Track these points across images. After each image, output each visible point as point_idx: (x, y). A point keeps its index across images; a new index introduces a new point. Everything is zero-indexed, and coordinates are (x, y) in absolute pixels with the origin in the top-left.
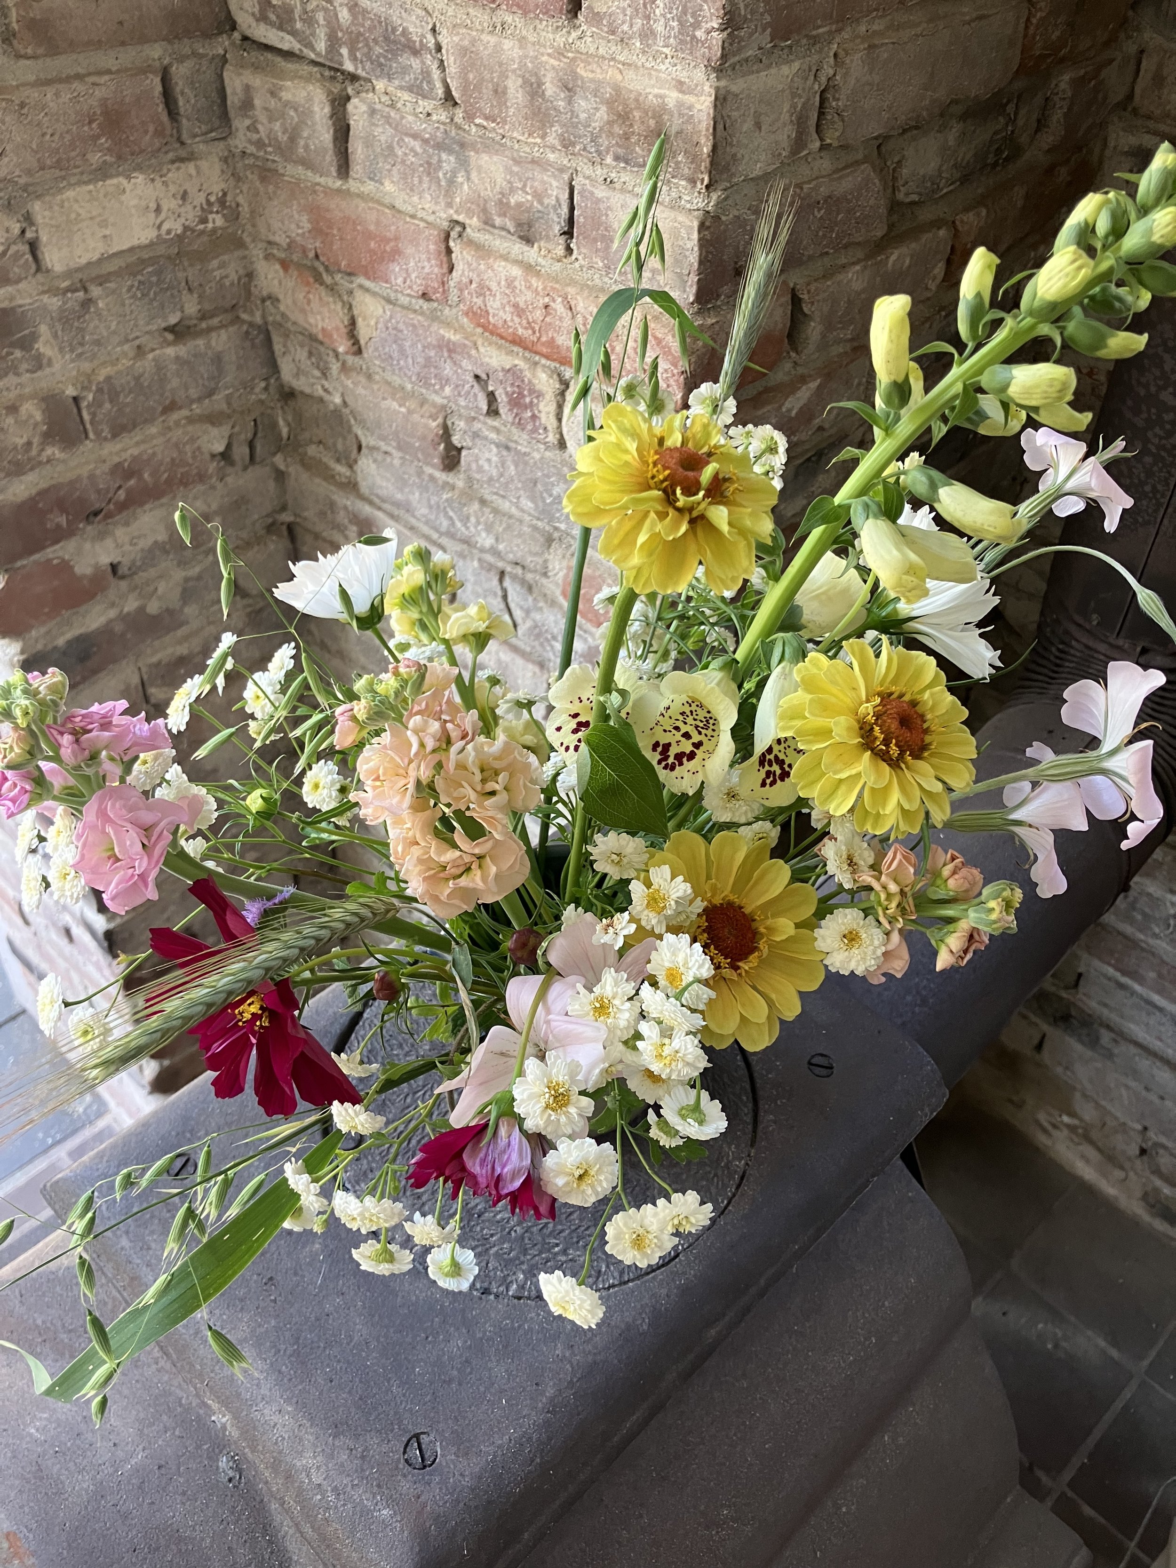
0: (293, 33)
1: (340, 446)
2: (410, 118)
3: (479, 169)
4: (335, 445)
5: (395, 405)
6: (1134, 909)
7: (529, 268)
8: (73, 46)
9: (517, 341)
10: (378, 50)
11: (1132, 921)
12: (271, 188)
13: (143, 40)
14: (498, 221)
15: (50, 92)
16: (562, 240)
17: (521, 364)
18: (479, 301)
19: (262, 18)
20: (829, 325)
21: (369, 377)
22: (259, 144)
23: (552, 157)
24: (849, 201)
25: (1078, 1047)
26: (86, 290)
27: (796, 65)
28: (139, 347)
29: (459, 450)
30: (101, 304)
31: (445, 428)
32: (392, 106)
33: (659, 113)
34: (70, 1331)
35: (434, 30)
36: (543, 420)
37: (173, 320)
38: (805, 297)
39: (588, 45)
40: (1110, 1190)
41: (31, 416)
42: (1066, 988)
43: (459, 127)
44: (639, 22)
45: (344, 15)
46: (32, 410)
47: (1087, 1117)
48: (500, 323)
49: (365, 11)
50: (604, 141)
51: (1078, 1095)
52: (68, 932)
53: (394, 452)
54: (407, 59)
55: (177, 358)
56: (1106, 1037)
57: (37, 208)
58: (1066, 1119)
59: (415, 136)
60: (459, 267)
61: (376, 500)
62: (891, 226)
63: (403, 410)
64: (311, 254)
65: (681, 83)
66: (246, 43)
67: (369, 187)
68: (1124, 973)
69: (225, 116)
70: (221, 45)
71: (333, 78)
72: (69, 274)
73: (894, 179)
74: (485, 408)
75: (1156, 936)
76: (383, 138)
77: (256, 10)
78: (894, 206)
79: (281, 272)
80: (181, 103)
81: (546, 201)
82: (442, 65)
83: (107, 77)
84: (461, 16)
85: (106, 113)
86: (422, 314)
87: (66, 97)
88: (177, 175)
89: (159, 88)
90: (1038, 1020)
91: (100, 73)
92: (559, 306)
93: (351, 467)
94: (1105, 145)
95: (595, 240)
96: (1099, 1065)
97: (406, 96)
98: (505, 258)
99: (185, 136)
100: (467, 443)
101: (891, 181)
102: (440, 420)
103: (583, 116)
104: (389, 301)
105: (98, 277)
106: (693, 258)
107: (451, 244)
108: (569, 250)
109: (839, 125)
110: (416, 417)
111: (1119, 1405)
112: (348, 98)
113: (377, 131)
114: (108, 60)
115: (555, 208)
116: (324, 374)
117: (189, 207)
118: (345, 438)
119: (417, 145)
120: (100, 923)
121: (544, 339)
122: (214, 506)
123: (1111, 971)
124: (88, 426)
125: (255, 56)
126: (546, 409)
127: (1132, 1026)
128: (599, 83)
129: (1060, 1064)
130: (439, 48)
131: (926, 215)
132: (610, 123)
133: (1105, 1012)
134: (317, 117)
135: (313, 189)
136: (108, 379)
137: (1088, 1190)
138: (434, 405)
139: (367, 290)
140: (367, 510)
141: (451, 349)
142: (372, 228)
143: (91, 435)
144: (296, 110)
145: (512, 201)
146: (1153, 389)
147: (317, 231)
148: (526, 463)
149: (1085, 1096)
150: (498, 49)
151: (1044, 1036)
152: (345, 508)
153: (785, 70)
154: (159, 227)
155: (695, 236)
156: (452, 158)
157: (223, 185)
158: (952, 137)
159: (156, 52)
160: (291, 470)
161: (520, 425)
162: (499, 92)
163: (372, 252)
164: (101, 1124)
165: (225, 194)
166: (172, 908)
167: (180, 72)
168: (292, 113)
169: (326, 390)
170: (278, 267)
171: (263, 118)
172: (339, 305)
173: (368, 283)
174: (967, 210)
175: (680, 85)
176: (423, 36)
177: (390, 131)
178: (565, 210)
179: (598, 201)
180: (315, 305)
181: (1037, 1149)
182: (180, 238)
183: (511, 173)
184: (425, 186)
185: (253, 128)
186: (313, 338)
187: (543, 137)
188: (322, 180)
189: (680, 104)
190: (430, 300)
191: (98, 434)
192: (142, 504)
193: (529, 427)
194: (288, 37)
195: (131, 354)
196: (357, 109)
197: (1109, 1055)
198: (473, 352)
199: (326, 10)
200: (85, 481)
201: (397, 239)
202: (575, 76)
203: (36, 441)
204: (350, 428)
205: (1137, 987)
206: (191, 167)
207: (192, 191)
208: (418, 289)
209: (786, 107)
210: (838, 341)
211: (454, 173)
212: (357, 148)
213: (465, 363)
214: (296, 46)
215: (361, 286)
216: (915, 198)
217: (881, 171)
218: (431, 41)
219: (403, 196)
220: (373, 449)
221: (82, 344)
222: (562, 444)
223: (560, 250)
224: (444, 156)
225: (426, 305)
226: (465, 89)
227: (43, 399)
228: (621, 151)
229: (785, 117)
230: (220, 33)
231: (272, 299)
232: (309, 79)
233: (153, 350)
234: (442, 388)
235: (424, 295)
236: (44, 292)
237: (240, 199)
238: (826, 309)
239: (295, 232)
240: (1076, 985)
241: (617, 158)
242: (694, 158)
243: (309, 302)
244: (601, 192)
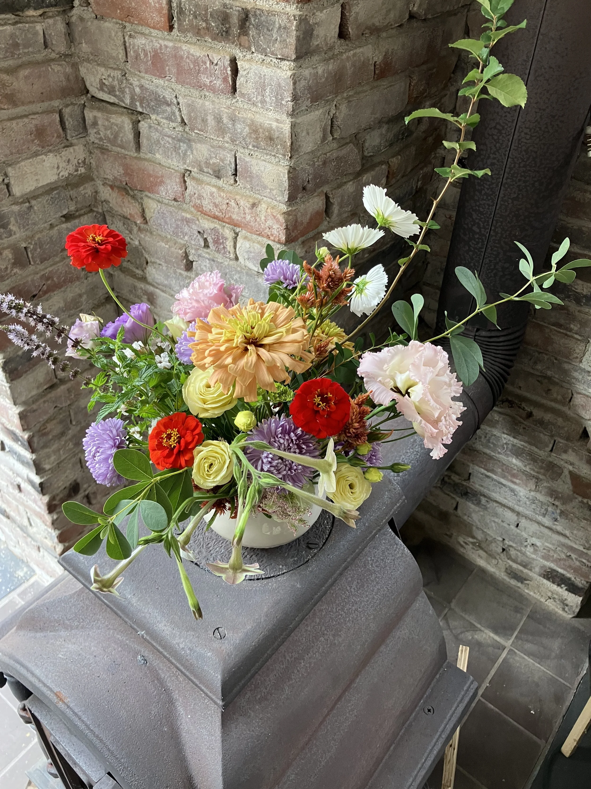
0: (115, 96)
1: (138, 262)
2: (167, 130)
3: (197, 149)
4: (136, 262)
5: (163, 244)
6: (489, 442)
7: (219, 188)
8: (23, 104)
9: (215, 217)
10: (152, 104)
11: (489, 448)
12: (106, 157)
13: (51, 99)
14: (205, 170)
15: (14, 122)
16: (233, 177)
17: (218, 227)
18: (199, 202)
19: (101, 89)
20: (341, 207)
21: (151, 233)
22: (101, 139)
23: (227, 145)
24: (345, 158)
25: (473, 506)
26: (29, 202)
27: (321, 111)
28: (51, 224)
29: (192, 262)
30: (35, 208)
31: (186, 253)
32: (159, 124)
33: (270, 130)
34: (69, 620)
35: (176, 97)
36: (228, 248)
37: (65, 212)
38: (331, 196)
39: (240, 104)
40: (491, 569)
41: (7, 256)
42: (465, 480)
43: (187, 133)
44: (260, 98)
45: (137, 90)
46: (8, 254)
47: (480, 538)
48: (208, 210)
49: (147, 89)
50: (248, 140)
51: (474, 528)
52: (19, 487)
53: (163, 264)
54: (164, 107)
55: (67, 228)
56: (483, 500)
57: (10, 171)
58: (471, 540)
59: (169, 137)
60: (190, 188)
61: (155, 284)
62: (363, 165)
63: (167, 246)
64: (124, 183)
65: (278, 120)
66: (93, 99)
67: (150, 155)
68: (488, 470)
69: (85, 128)
70: (83, 100)
71: (132, 114)
72: (22, 196)
73: (363, 147)
74: (203, 245)
75: (499, 453)
76: (155, 137)
77: (98, 86)
78: (363, 158)
79: (111, 190)
80: (67, 124)
81: (225, 162)
82: (180, 110)
83: (37, 116)
84: (187, 92)
85: (37, 130)
86: (174, 207)
87: (21, 124)
88: (67, 153)
89: (58, 119)
90: (454, 496)
91: (34, 114)
92: (233, 203)
93: (143, 271)
94: (447, 127)
95: (246, 178)
96: (482, 513)
97: (165, 121)
98: (209, 184)
99: (68, 138)
100: (196, 258)
101: (361, 148)
102: (183, 250)
103: (239, 130)
104: (159, 201)
105: (34, 196)
106: (286, 184)
107: (186, 179)
108: (236, 181)
109: (339, 131)
110: (173, 249)
111: (500, 660)
112: (139, 121)
113: (153, 134)
114: (38, 107)
115: (229, 165)
116: (131, 232)
117: (71, 166)
118: (140, 259)
119: (170, 140)
120: (37, 480)
121: (227, 216)
122: (83, 291)
123: (483, 471)
124: (31, 259)
125: (97, 104)
126: (229, 244)
127: (493, 494)
128: (246, 119)
129: (465, 515)
130: (178, 104)
131: (377, 160)
132: (250, 133)
133: (482, 489)
134: (126, 129)
135: (125, 157)
136: (39, 238)
137: (483, 571)
138: (180, 244)
139: (149, 197)
140: (151, 289)
141: (188, 221)
142: (151, 172)
143: (32, 263)
144: (117, 126)
145: (211, 162)
146: (470, 226)
147: (126, 174)
148: (222, 267)
149: (477, 528)
150: (203, 105)
151: (458, 503)
152: (141, 288)
153: (317, 112)
154: (59, 175)
155: (286, 176)
156: (185, 145)
157: (84, 156)
158: (384, 130)
159: (56, 103)
160: (116, 273)
161: (218, 251)
162: (204, 121)
163: (151, 182)
164: (32, 580)
165: (85, 159)
166: (68, 471)
167: (67, 111)
168: (115, 127)
169: (131, 239)
170: (109, 188)
171: (102, 129)
172: (137, 204)
173: (149, 195)
174: (393, 157)
175: (277, 120)
176: (171, 99)
177: (158, 134)
178: (233, 166)
179: (247, 162)
180: (126, 204)
181: (460, 555)
182: (67, 178)
183: (210, 151)
184: (174, 156)
185: (98, 133)
186: (125, 218)
187: (223, 138)
188: (129, 153)
189: (277, 127)
190: (177, 201)
191: (35, 262)
192: (53, 291)
193: (222, 252)
194: (112, 97)
195: (48, 227)
196: (143, 126)
197: (486, 508)
198: (197, 222)
199: (129, 88)
200: (30, 282)
201: (162, 176)
202: (235, 116)
203: (9, 266)
204: (142, 255)
205: (494, 477)
206: (71, 149)
207: (72, 159)
208: (172, 196)
209: (318, 126)
210: (346, 212)
211: (186, 151)
212: (144, 141)
213: (193, 226)
214: (116, 101)
215: (146, 196)
216: (372, 154)
217: (357, 145)
218: (175, 101)
219: (164, 160)
220: (153, 263)
221: (28, 225)
222: (237, 258)
223: (232, 181)
224: (181, 144)
225: (175, 203)
226: (190, 120)
227: (13, 249)
228: (255, 144)
229: (318, 129)
230: (82, 95)
231: (106, 201)
232: (122, 114)
233: (57, 225)
234: (184, 237)
235: (175, 200)
236: (12, 204)
237: (92, 161)
238: (339, 200)
239: (116, 174)
240: (469, 479)
241: (254, 146)
242: (284, 147)
243: (123, 203)
244: (248, 159)
